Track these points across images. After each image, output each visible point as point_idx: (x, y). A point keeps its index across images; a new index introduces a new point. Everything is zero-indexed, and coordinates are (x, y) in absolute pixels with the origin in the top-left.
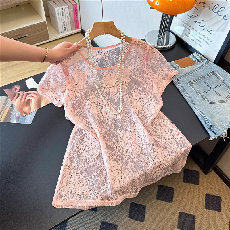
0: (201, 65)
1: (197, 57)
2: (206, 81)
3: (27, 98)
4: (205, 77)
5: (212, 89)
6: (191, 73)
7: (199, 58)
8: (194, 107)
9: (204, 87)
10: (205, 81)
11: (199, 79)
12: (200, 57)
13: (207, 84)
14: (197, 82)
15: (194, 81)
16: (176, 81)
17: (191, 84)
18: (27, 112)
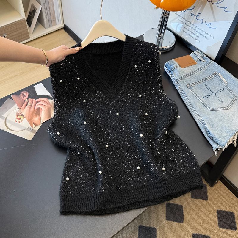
0: (203, 65)
2: (207, 84)
3: (37, 107)
4: (206, 80)
5: (213, 93)
6: (192, 74)
9: (205, 91)
11: (200, 82)
12: (202, 56)
13: (209, 88)
14: (197, 85)
15: (195, 84)
16: (175, 83)
17: (191, 87)
18: (37, 123)
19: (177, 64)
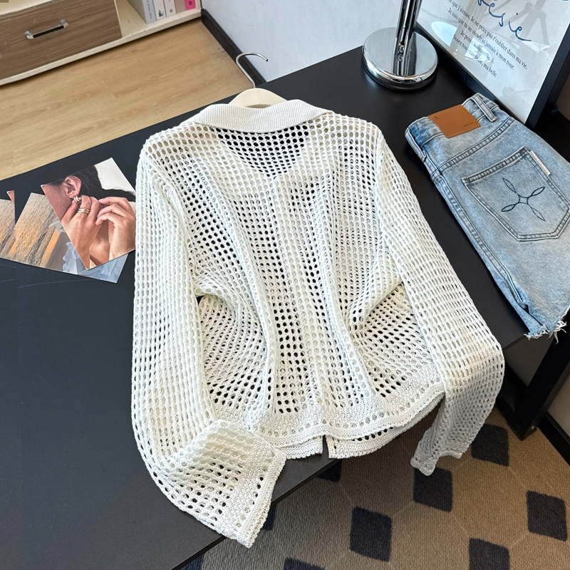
0: (493, 129)
1: (482, 106)
2: (507, 176)
3: (102, 218)
4: (503, 166)
5: (522, 199)
6: (471, 151)
7: (486, 110)
8: (482, 252)
9: (503, 194)
10: (504, 176)
11: (491, 170)
12: (491, 106)
13: (511, 187)
14: (485, 180)
15: (480, 176)
16: (436, 175)
17: (473, 184)
18: (100, 259)
19: (436, 127)
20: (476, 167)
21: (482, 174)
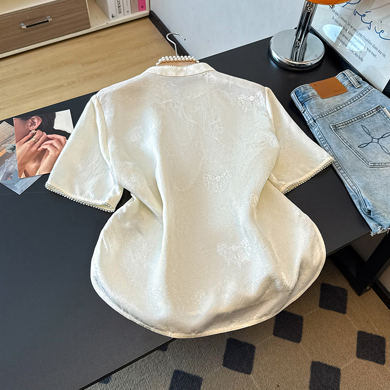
0: (357, 93)
1: (351, 77)
2: (364, 124)
3: (43, 147)
4: (362, 117)
5: (374, 140)
6: (338, 108)
7: (353, 80)
9: (360, 136)
10: (362, 124)
11: (353, 120)
12: (357, 78)
13: (367, 131)
14: (348, 126)
15: (344, 124)
16: (311, 122)
17: (338, 129)
18: (30, 173)
19: (314, 91)
20: (341, 118)
21: (346, 123)
